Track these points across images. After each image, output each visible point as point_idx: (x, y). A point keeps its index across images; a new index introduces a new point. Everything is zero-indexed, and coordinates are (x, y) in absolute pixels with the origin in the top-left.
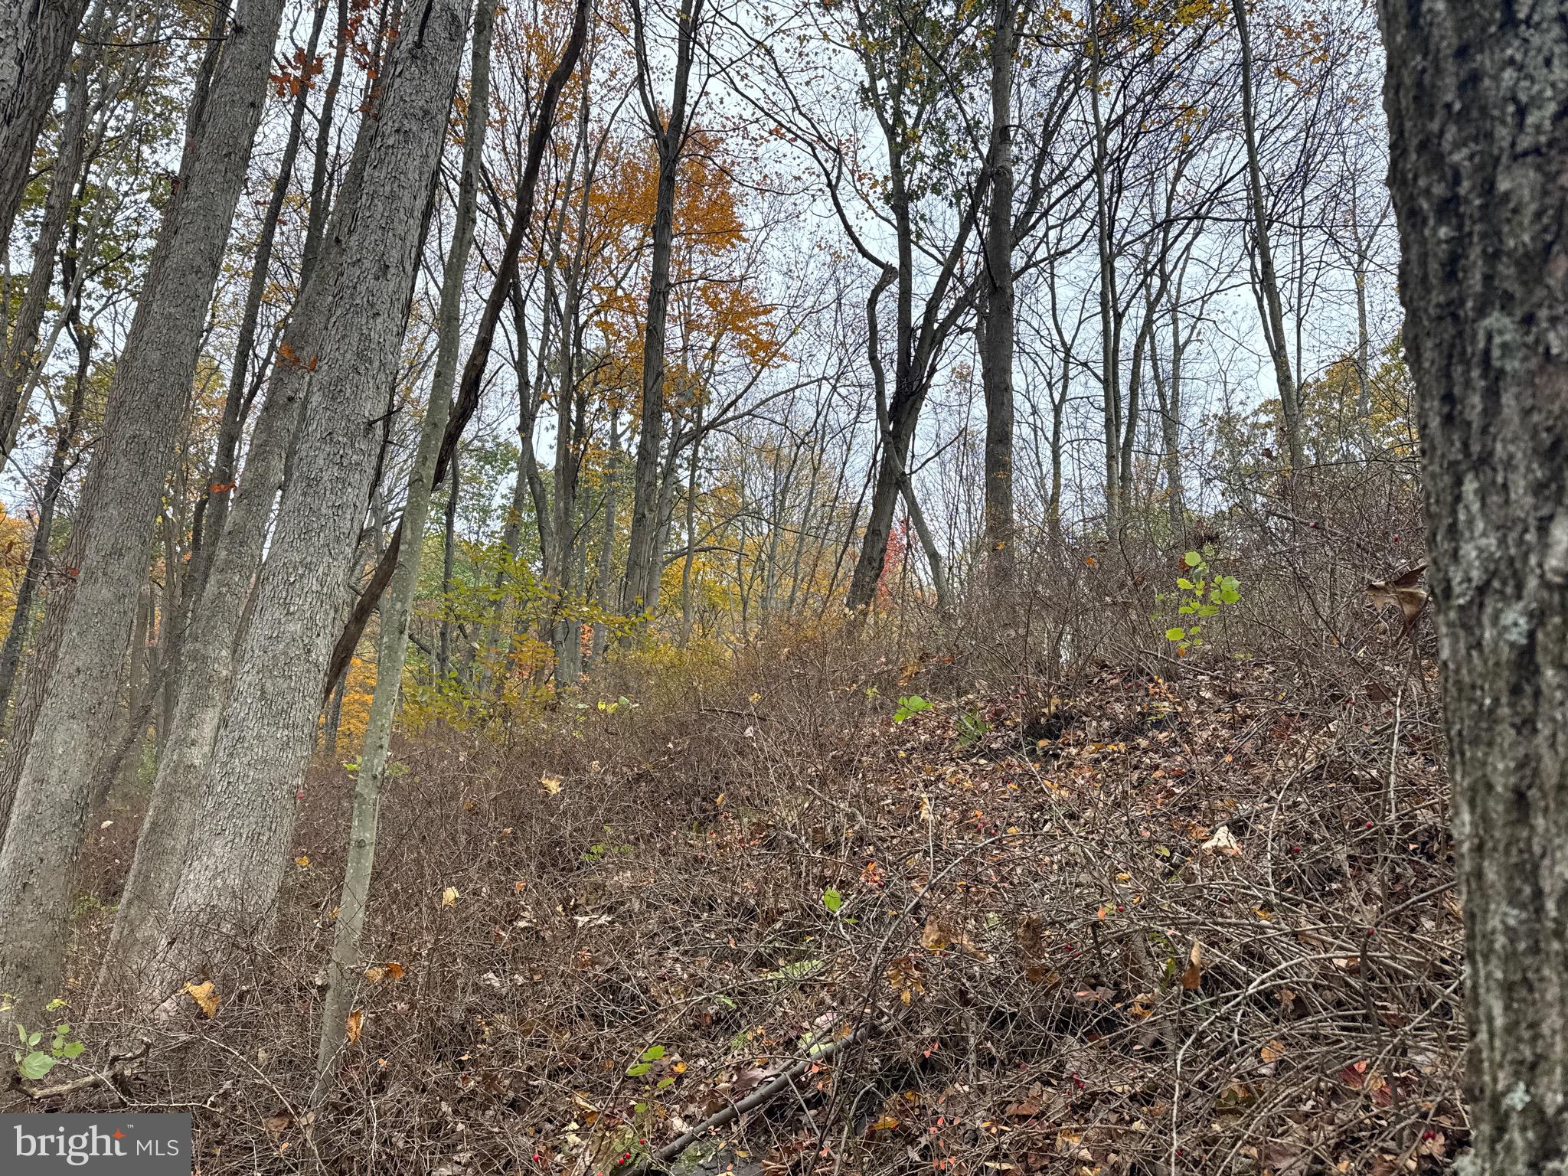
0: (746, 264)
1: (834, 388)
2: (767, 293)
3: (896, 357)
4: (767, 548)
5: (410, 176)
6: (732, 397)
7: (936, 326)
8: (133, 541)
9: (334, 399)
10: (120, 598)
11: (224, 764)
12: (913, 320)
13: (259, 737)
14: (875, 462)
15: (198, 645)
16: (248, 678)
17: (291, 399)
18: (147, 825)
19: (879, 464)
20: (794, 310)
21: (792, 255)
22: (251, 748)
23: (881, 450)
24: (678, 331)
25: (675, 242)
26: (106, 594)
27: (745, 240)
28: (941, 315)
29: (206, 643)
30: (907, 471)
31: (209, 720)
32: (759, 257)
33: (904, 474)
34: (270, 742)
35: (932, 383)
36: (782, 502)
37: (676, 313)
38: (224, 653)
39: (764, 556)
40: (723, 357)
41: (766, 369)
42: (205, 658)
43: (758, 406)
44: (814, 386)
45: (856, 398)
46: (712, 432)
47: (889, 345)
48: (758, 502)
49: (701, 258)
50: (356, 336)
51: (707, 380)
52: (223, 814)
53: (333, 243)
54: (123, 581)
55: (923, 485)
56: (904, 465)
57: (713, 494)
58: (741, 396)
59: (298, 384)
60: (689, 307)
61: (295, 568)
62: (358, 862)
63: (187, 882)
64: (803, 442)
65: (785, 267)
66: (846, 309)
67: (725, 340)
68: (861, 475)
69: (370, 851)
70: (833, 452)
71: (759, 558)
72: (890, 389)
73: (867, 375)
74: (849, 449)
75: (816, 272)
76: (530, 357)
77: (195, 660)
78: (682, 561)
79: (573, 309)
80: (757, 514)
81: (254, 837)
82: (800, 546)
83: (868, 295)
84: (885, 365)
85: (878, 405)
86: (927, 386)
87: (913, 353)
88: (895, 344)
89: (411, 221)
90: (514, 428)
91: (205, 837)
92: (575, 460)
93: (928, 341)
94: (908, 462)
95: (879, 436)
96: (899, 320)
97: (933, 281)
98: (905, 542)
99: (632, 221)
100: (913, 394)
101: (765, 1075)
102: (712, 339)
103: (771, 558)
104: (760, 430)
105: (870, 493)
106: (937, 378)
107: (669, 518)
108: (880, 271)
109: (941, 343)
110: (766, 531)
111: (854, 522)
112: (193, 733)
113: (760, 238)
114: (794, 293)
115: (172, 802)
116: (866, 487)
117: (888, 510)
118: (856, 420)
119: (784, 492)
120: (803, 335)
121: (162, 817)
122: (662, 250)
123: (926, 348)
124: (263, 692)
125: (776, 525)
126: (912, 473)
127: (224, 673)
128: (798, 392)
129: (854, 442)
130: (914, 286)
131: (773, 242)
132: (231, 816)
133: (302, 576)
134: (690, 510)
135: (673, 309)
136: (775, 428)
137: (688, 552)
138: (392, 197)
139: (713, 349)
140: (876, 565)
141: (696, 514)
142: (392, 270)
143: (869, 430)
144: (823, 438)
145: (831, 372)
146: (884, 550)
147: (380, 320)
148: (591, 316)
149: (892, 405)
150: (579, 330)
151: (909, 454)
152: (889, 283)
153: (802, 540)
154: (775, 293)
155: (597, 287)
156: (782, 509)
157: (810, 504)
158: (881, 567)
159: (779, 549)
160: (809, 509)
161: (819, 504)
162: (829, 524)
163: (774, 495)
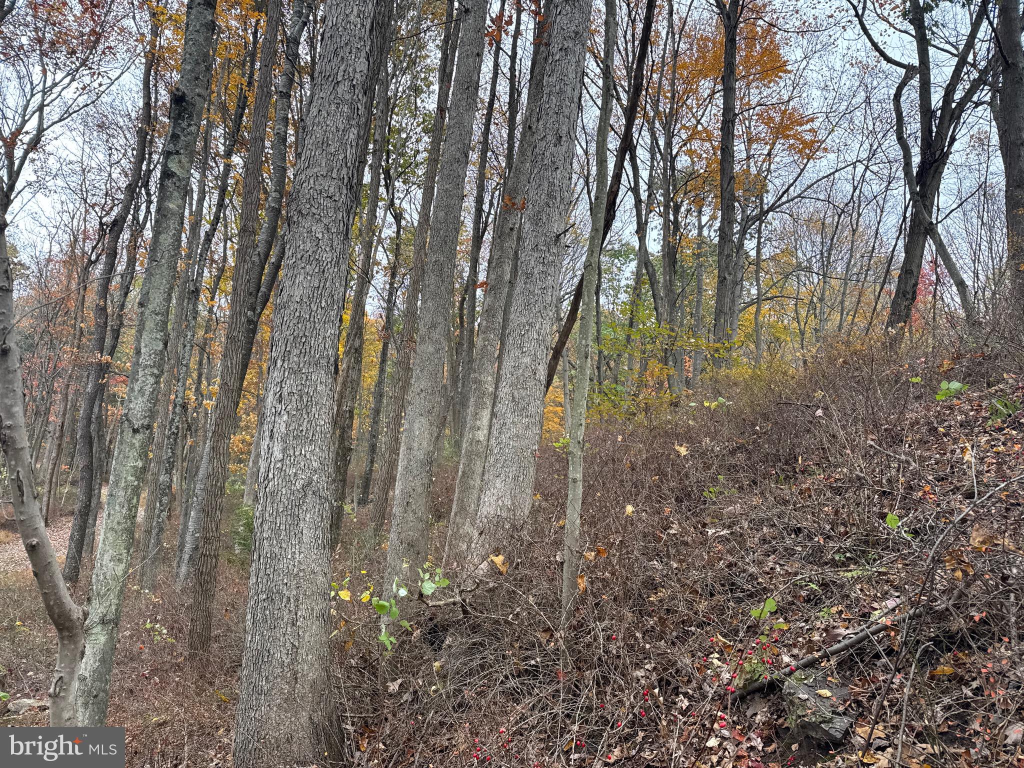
0: (791, 88)
1: (867, 167)
2: (809, 107)
3: (919, 134)
4: (818, 294)
5: (570, 76)
6: (785, 188)
7: (954, 105)
8: (440, 319)
9: (537, 224)
10: (437, 351)
11: (497, 438)
12: (933, 103)
13: (513, 422)
14: (905, 218)
15: (476, 375)
16: (505, 390)
17: (512, 229)
18: (460, 473)
19: (908, 220)
20: (832, 114)
21: (828, 74)
22: (509, 429)
23: (910, 209)
24: (742, 147)
25: (737, 85)
26: (431, 349)
27: (790, 72)
28: (958, 95)
29: (480, 373)
30: (935, 222)
31: (486, 415)
32: (802, 81)
33: (932, 223)
34: (519, 425)
35: (952, 150)
36: (829, 257)
37: (741, 133)
38: (489, 378)
39: (815, 299)
40: (777, 159)
41: (811, 161)
42: (480, 381)
43: (805, 190)
44: (850, 168)
45: (886, 172)
46: (771, 213)
47: (913, 126)
48: (809, 261)
49: (757, 92)
50: (546, 184)
51: (766, 178)
52: (499, 465)
53: (527, 129)
54: (438, 341)
55: (948, 232)
56: (931, 217)
57: (772, 258)
58: (792, 185)
59: (514, 220)
60: (750, 127)
61: (524, 326)
62: (574, 491)
63: (484, 502)
64: (843, 211)
65: (822, 84)
66: (874, 105)
67: (778, 146)
68: (894, 230)
69: (580, 484)
70: (868, 215)
71: (812, 302)
72: (916, 160)
73: (896, 152)
74: (882, 212)
75: (847, 82)
76: (641, 183)
77: (476, 383)
78: (753, 309)
79: (669, 144)
80: (809, 269)
81: (517, 478)
82: (845, 289)
83: (893, 92)
84: (911, 142)
85: (906, 175)
86: (949, 153)
87: (934, 129)
88: (919, 125)
89: (573, 105)
90: (633, 232)
91: (491, 478)
92: (674, 247)
93: (948, 118)
94: (934, 216)
95: (908, 196)
96: (921, 106)
97: (949, 71)
98: (934, 278)
99: (705, 77)
100: (936, 161)
101: (847, 633)
102: (768, 147)
103: (821, 300)
104: (807, 208)
105: (901, 243)
106: (956, 146)
107: (742, 280)
108: (903, 71)
109: (959, 118)
110: (816, 281)
111: (889, 266)
112: (478, 423)
113: (802, 67)
114: (831, 102)
115: (471, 460)
116: (898, 238)
117: (918, 253)
118: (887, 189)
119: (829, 251)
120: (839, 132)
121: (467, 469)
122: (729, 92)
123: (946, 124)
124: (513, 398)
125: (824, 276)
126: (938, 222)
127: (491, 389)
128: (837, 175)
129: (886, 206)
130: (932, 77)
131: (812, 67)
132: (503, 467)
133: (528, 331)
134: (757, 272)
135: (739, 130)
136: (819, 204)
137: (758, 301)
138: (561, 92)
139: (769, 154)
140: (909, 296)
141: (762, 274)
142: (564, 139)
143: (900, 193)
144: (859, 206)
145: (863, 155)
146: (916, 285)
147: (559, 171)
148: (681, 147)
149: (917, 173)
150: (673, 159)
151: (935, 208)
152: (912, 78)
153: (846, 284)
154: (815, 105)
155: (684, 126)
156: (829, 262)
157: (851, 256)
158: (914, 298)
159: (827, 293)
160: (850, 261)
161: (858, 256)
162: (868, 270)
163: (822, 254)
